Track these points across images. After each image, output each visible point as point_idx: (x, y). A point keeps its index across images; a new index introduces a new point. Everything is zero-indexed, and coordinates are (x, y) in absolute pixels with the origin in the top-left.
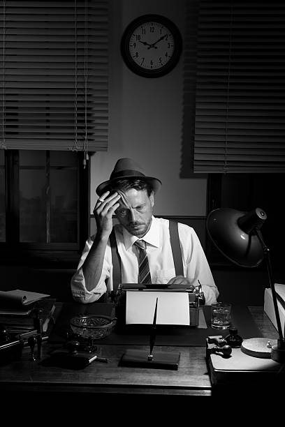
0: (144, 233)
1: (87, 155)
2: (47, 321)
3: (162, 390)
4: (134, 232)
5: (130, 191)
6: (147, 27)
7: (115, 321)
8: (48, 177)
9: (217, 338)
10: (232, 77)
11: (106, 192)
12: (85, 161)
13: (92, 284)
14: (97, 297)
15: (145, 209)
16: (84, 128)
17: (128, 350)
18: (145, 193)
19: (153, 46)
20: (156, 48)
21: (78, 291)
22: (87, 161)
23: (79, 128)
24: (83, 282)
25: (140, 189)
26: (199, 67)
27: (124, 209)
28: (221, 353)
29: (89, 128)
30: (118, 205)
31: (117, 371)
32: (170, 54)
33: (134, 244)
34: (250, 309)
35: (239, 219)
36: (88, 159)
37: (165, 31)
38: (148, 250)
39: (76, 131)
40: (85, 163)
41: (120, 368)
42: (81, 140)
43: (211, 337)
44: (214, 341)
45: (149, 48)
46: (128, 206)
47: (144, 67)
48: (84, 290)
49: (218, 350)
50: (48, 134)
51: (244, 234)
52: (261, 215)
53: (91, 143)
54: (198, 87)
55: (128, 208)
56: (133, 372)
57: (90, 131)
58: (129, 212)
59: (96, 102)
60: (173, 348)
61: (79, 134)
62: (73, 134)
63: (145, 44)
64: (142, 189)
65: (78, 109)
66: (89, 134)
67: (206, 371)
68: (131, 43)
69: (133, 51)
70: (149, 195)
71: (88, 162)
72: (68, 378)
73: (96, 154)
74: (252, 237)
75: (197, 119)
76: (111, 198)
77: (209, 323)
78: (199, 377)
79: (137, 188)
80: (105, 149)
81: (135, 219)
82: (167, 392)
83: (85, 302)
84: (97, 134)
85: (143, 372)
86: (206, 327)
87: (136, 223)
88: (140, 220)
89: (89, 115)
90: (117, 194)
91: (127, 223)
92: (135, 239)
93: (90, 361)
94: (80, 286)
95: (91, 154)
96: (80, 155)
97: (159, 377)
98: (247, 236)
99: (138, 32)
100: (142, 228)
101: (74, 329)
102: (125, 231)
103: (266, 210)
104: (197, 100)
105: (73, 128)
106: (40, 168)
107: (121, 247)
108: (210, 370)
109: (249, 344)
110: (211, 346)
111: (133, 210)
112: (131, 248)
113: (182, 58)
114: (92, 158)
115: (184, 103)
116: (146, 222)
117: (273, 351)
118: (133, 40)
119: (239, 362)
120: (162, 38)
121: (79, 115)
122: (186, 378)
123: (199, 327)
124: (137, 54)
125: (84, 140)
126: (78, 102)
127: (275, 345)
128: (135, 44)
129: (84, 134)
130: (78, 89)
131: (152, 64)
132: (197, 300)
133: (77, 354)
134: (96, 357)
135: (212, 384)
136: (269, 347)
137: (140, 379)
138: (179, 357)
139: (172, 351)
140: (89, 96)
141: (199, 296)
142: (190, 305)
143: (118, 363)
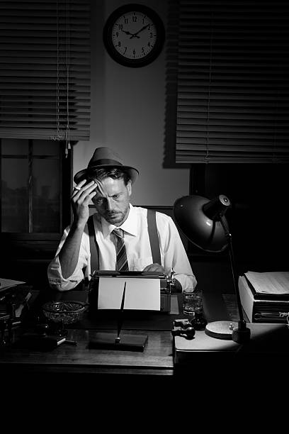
0: (121, 221)
1: (69, 145)
2: (22, 307)
3: (126, 370)
4: (111, 220)
5: (106, 180)
6: (129, 16)
7: (87, 306)
8: (31, 166)
9: (183, 321)
10: (214, 68)
11: (82, 180)
12: (67, 150)
13: (68, 271)
14: (74, 285)
15: (121, 198)
16: (66, 116)
17: (99, 333)
18: (121, 181)
19: (135, 35)
20: (139, 37)
21: (54, 279)
22: (69, 150)
23: (61, 117)
24: (60, 270)
25: (116, 178)
26: (180, 57)
27: (101, 198)
28: (185, 335)
29: (71, 117)
30: (95, 193)
31: (83, 353)
32: (152, 43)
33: (112, 233)
34: (224, 297)
35: (204, 205)
36: (69, 147)
37: (147, 21)
38: (126, 239)
39: (58, 120)
40: (67, 152)
41: (88, 350)
42: (63, 129)
43: (177, 321)
44: (180, 324)
45: (131, 38)
46: (104, 195)
47: (127, 57)
48: (60, 277)
49: (183, 332)
50: (30, 122)
51: (209, 220)
52: (224, 202)
53: (73, 133)
54: (180, 77)
55: (105, 196)
56: (99, 353)
57: (72, 120)
58: (105, 200)
59: (79, 91)
60: (142, 332)
61: (61, 123)
62: (55, 123)
63: (128, 33)
64: (118, 178)
65: (60, 98)
66: (71, 123)
67: (171, 353)
68: (114, 33)
69: (115, 40)
70: (126, 184)
71: (71, 151)
72: (35, 359)
73: (78, 144)
74: (216, 223)
75: (179, 109)
76: (87, 187)
77: (181, 309)
78: (163, 358)
79: (113, 177)
80: (87, 138)
81: (111, 207)
82: (130, 372)
83: (61, 289)
84: (79, 123)
85: (110, 354)
86: (178, 313)
87: (113, 212)
88: (116, 209)
89: (70, 104)
90: (93, 182)
91: (104, 212)
92: (113, 227)
93: (58, 343)
94: (56, 274)
95: (73, 143)
96: (62, 144)
97: (124, 358)
98: (211, 222)
99: (121, 21)
100: (119, 217)
101: (47, 314)
102: (104, 220)
103: (229, 196)
104: (180, 90)
105: (55, 116)
106: (23, 157)
107: (99, 236)
108: (175, 353)
109: (213, 327)
110: (176, 329)
111: (109, 198)
112: (109, 236)
113: (165, 49)
114: (75, 147)
115: (166, 94)
116: (123, 211)
117: (234, 332)
118: (116, 29)
119: (202, 343)
120: (144, 28)
121: (61, 104)
122: (151, 359)
123: (172, 313)
124: (120, 43)
125: (65, 129)
126: (60, 91)
127: (236, 326)
128: (117, 34)
129: (66, 123)
130: (60, 78)
131: (134, 52)
132: (168, 286)
133: (46, 336)
134: (64, 339)
135: (174, 364)
136: (231, 329)
137: (106, 359)
138: (147, 339)
139: (142, 334)
140: (71, 85)
141: (171, 282)
142: (161, 290)
143: (86, 345)
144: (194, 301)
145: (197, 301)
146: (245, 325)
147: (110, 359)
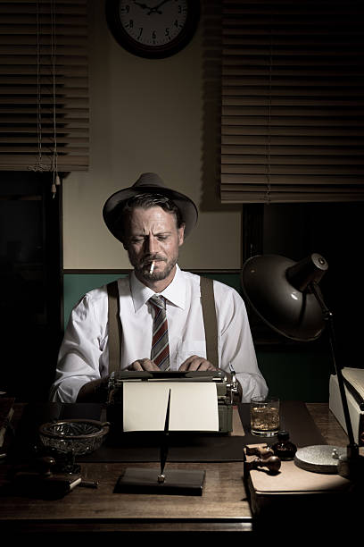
1: (58, 178)
3: (180, 525)
7: (108, 428)
9: (260, 447)
12: (54, 186)
16: (52, 135)
17: (128, 469)
19: (155, 10)
20: (160, 13)
22: (57, 186)
23: (44, 135)
26: (226, 42)
28: (266, 468)
29: (59, 135)
31: (111, 500)
32: (181, 22)
33: (149, 301)
34: (308, 407)
35: (289, 270)
36: (58, 183)
39: (40, 140)
40: (54, 190)
41: (117, 496)
42: (47, 154)
43: (250, 446)
44: (255, 452)
45: (149, 14)
47: (142, 42)
49: (262, 464)
51: (295, 292)
52: (319, 263)
53: (63, 160)
54: (225, 72)
56: (135, 500)
57: (62, 141)
59: (68, 96)
60: (195, 465)
61: (44, 145)
62: (36, 145)
63: (144, 6)
65: (43, 106)
66: (59, 145)
67: (244, 496)
68: (123, 6)
69: (125, 18)
71: (59, 188)
72: (39, 512)
73: (70, 177)
74: (308, 296)
75: (224, 122)
77: (247, 428)
78: (234, 505)
79: (163, 206)
80: (85, 168)
82: (187, 528)
84: (71, 145)
85: (151, 500)
86: (243, 434)
89: (59, 116)
92: (149, 293)
93: (72, 485)
95: (63, 175)
96: (47, 178)
97: (174, 507)
98: (300, 294)
101: (45, 441)
103: (326, 256)
104: (225, 93)
105: (36, 135)
108: (250, 493)
109: (306, 454)
110: (250, 459)
111: (152, 238)
114: (65, 182)
117: (341, 462)
119: (291, 480)
121: (44, 115)
122: (215, 506)
123: (233, 434)
124: (131, 22)
125: (52, 154)
126: (43, 96)
127: (343, 454)
128: (128, 8)
129: (52, 145)
130: (42, 76)
131: (154, 36)
132: (228, 394)
133: (52, 476)
134: (80, 480)
135: (252, 514)
136: (336, 457)
137: (146, 510)
138: (204, 476)
139: (194, 468)
140: (59, 86)
141: (232, 387)
142: (219, 400)
143: (113, 488)
144: (267, 414)
145: (272, 415)
146: (358, 450)
147: (153, 508)
